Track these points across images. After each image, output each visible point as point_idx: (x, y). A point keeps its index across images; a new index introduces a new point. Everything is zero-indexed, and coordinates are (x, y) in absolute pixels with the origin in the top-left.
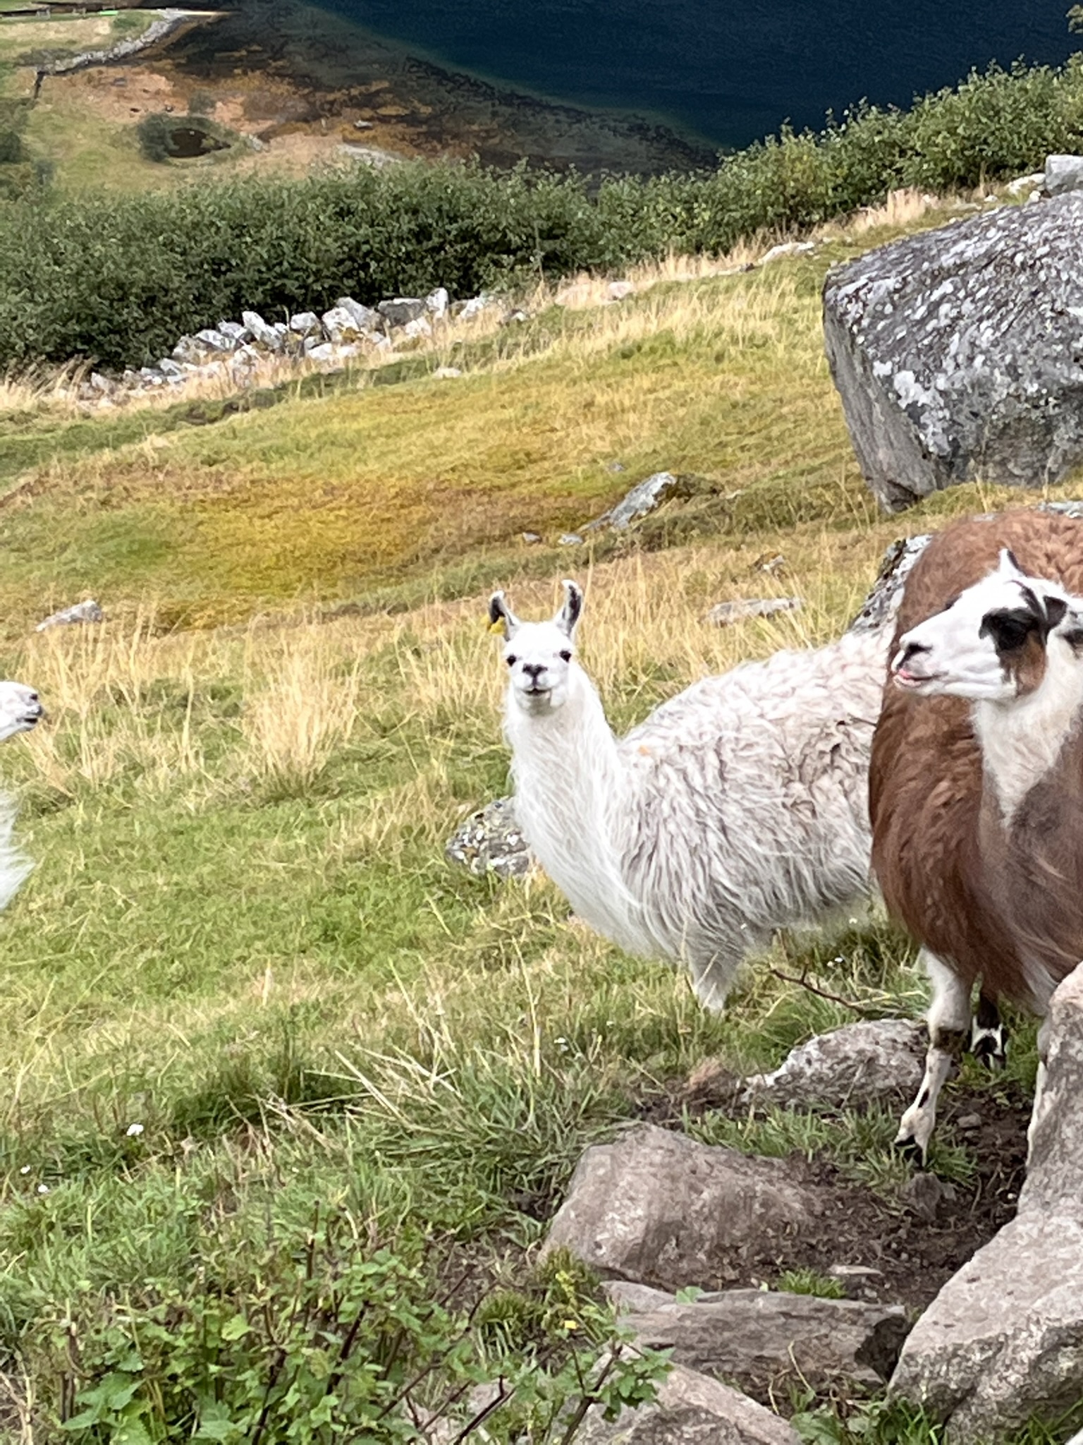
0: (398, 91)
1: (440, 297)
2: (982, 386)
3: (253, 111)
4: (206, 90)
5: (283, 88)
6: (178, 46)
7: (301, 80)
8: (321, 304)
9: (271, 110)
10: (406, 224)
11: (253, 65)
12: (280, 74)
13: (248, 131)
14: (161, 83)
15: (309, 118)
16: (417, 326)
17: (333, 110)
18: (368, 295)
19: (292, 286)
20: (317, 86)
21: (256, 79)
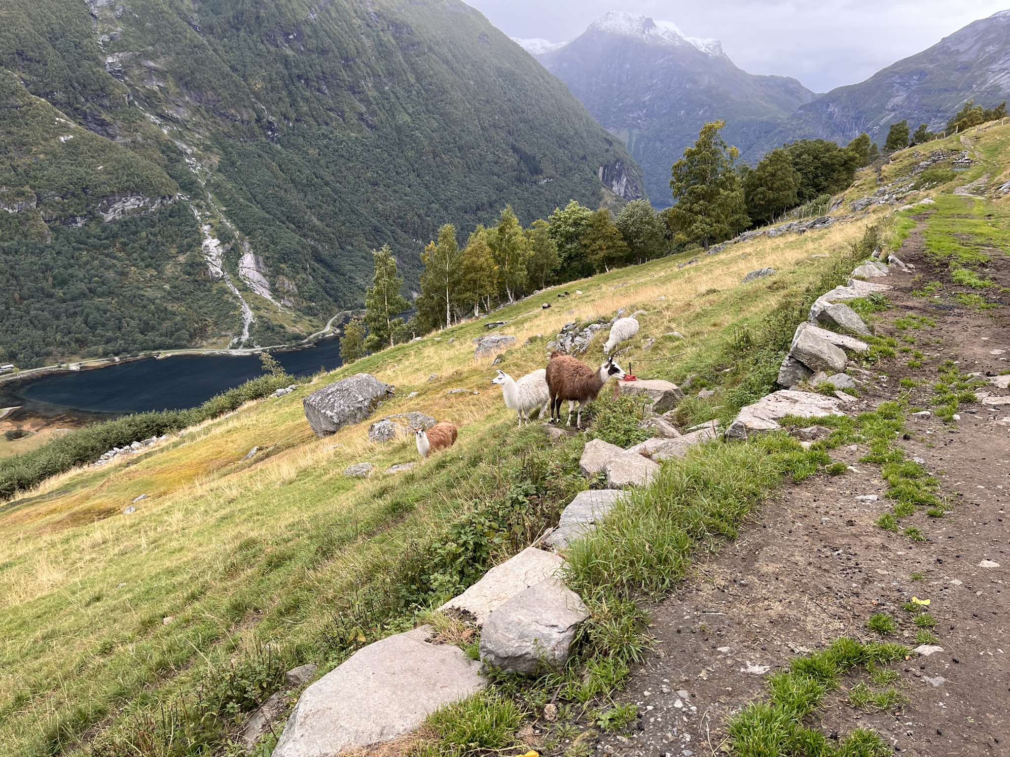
0: (69, 416)
1: (154, 438)
2: (343, 410)
3: (33, 426)
4: (20, 423)
5: (39, 420)
6: (12, 415)
7: (43, 417)
8: (129, 444)
9: (37, 425)
10: (144, 425)
11: (30, 417)
12: (38, 417)
13: (33, 430)
14: (9, 424)
15: (48, 425)
16: (151, 444)
17: (53, 422)
18: (139, 440)
19: (122, 441)
20: (48, 418)
21: (32, 419)
